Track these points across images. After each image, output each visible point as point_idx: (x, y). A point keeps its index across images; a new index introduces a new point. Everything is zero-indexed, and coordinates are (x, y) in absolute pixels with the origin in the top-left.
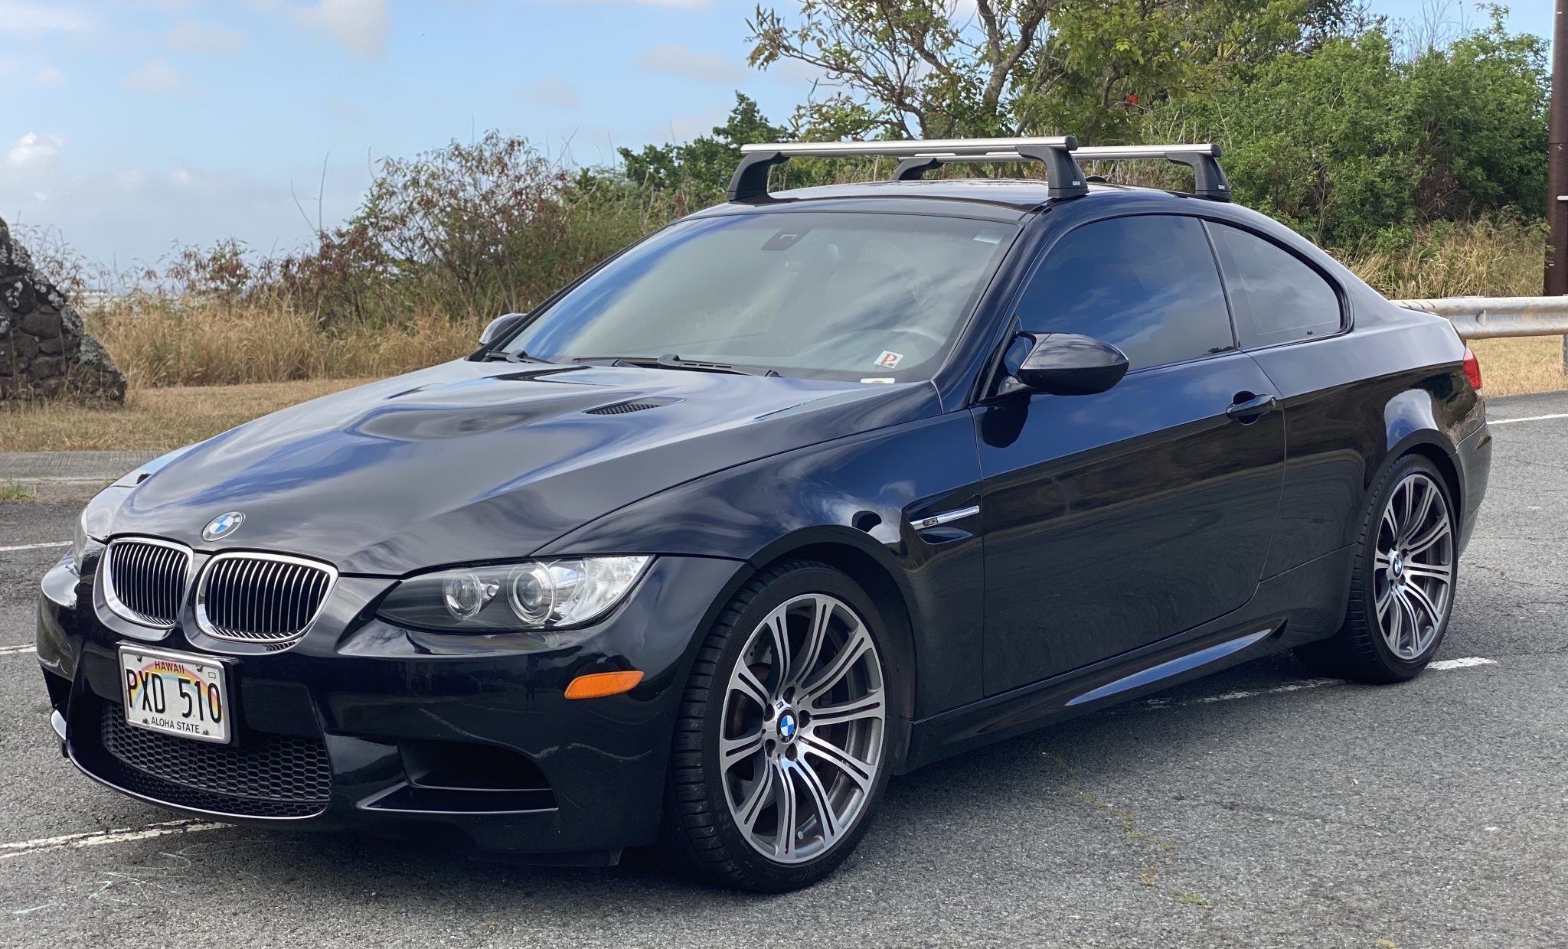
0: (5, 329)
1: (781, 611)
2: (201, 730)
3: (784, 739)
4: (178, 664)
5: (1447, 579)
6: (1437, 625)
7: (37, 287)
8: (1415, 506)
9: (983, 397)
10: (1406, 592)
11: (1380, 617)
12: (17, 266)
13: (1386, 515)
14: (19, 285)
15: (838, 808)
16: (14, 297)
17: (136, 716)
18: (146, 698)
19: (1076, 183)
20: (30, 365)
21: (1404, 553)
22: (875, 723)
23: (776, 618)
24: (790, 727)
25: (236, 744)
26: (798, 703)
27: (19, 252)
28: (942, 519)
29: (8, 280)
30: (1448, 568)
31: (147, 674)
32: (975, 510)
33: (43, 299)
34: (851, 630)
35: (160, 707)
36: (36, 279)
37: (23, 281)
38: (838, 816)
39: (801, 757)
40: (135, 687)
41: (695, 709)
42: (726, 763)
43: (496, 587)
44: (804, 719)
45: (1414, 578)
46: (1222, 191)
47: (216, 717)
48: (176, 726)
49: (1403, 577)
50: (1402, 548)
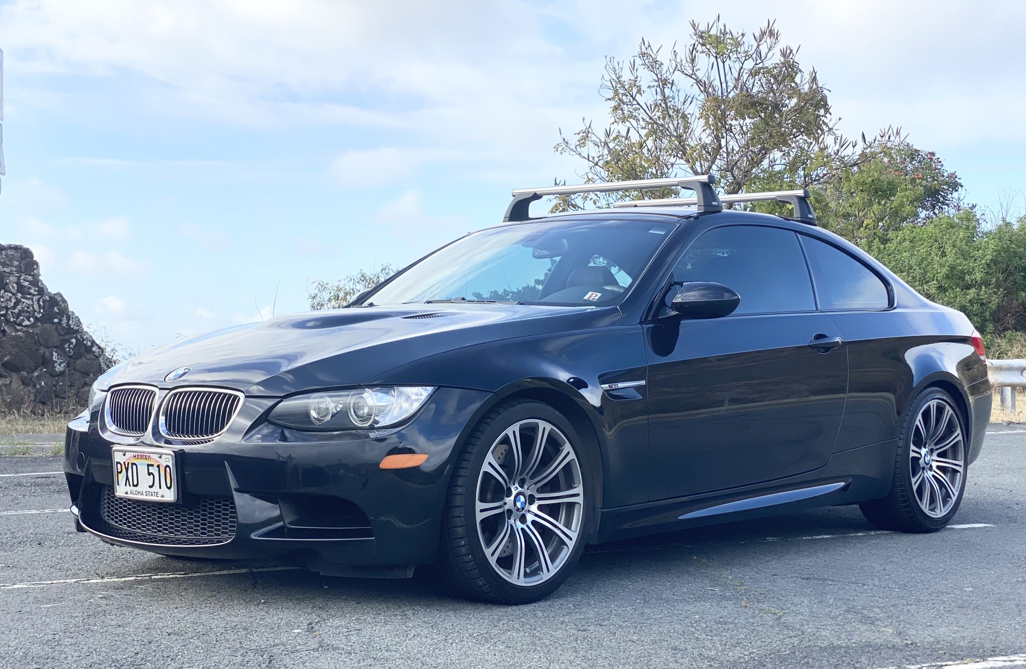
0: (63, 369)
1: (516, 427)
2: (159, 495)
3: (518, 510)
4: (147, 455)
5: (961, 469)
6: (954, 499)
7: (85, 342)
8: (938, 421)
9: (650, 318)
10: (934, 476)
11: (915, 487)
12: (73, 328)
13: (917, 423)
14: (74, 341)
15: (553, 558)
16: (70, 348)
17: (121, 490)
18: (127, 478)
19: (714, 203)
20: (78, 392)
21: (932, 451)
22: (577, 506)
23: (513, 431)
24: (522, 503)
25: (181, 502)
26: (528, 489)
27: (74, 320)
28: (621, 385)
29: (66, 337)
30: (961, 463)
31: (128, 463)
32: (643, 382)
33: (89, 350)
34: (562, 446)
35: (135, 483)
36: (85, 337)
37: (76, 338)
38: (553, 561)
39: (529, 523)
40: (121, 472)
41: (460, 481)
42: (480, 516)
43: (341, 406)
44: (531, 500)
45: (938, 467)
46: (810, 218)
47: (169, 486)
48: (144, 494)
49: (931, 466)
50: (930, 448)
